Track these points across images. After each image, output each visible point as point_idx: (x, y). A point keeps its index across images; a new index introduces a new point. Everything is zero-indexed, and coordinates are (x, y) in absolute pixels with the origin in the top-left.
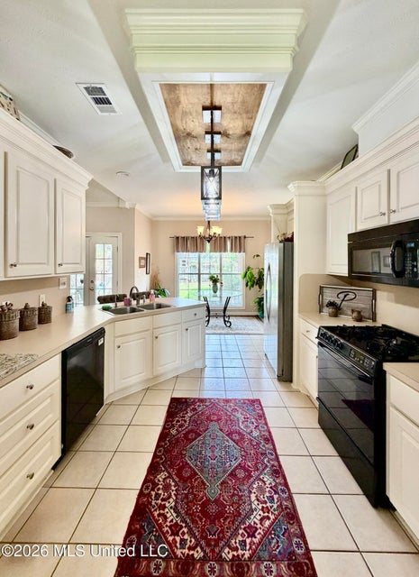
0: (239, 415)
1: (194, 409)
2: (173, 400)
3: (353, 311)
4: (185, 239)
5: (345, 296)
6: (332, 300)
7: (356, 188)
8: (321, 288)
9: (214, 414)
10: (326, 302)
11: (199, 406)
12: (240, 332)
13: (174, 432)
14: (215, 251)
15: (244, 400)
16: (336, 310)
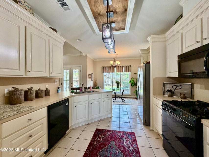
0: (124, 139)
1: (105, 134)
2: (97, 130)
3: (181, 94)
4: (106, 67)
5: (176, 87)
6: (169, 89)
7: (182, 33)
8: (164, 84)
9: (113, 137)
10: (166, 90)
11: (107, 133)
12: (128, 104)
13: (95, 143)
14: (118, 72)
15: (127, 132)
16: (172, 94)
